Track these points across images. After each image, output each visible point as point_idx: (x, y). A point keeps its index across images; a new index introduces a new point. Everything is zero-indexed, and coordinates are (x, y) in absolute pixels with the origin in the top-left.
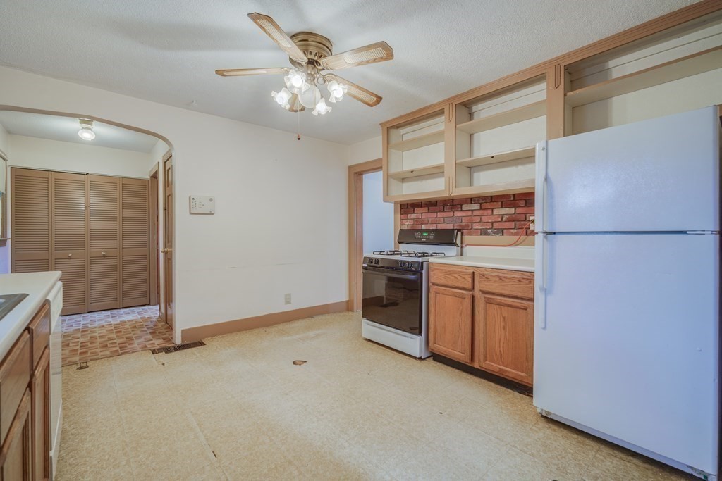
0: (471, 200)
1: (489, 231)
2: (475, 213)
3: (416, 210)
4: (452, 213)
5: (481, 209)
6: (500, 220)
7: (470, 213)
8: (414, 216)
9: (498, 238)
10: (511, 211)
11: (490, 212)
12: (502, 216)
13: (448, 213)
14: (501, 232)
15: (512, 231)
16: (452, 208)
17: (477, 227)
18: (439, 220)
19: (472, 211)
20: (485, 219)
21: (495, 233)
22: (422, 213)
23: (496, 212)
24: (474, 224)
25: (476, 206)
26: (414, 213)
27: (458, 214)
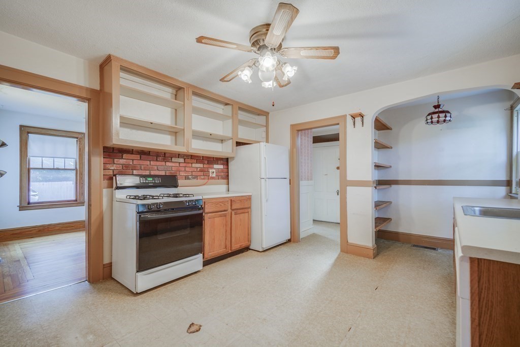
0: (179, 155)
1: (190, 177)
2: (181, 165)
3: (125, 156)
4: (164, 163)
5: (185, 162)
6: (196, 170)
7: (178, 165)
8: (122, 161)
9: (194, 181)
10: (201, 165)
11: (190, 165)
12: (197, 168)
13: (160, 162)
14: (196, 177)
15: (202, 177)
16: (164, 159)
17: (183, 174)
18: (152, 168)
19: (179, 163)
20: (187, 169)
21: (193, 178)
22: (133, 160)
23: (194, 165)
24: (181, 172)
25: (182, 160)
26: (122, 158)
27: (168, 164)
